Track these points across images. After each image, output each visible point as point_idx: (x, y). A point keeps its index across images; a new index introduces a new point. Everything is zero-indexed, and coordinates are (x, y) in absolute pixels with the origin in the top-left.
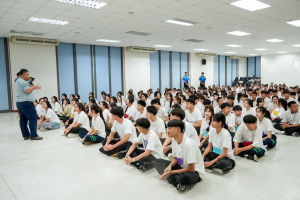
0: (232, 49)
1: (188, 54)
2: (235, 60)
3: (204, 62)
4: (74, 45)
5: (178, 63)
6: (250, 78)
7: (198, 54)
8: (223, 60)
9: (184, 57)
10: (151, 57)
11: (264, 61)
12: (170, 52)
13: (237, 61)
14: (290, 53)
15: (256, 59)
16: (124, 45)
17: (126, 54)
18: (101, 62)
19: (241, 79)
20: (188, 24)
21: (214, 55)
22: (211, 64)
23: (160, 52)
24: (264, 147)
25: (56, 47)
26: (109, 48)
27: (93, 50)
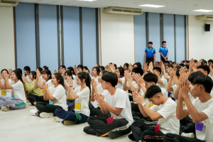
1: (185, 17)
3: (207, 28)
4: (36, 5)
7: (199, 17)
9: (180, 21)
10: (135, 21)
12: (161, 15)
16: (101, 5)
17: (103, 17)
18: (71, 27)
23: (147, 14)
25: (14, 8)
26: (80, 8)
27: (60, 12)
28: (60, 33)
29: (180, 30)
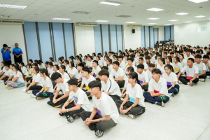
0: (153, 21)
1: (122, 26)
2: (156, 29)
3: (134, 31)
4: (36, 23)
5: (115, 32)
6: (167, 42)
7: (129, 25)
8: (147, 29)
9: (119, 28)
10: (95, 29)
11: (176, 29)
12: (109, 25)
13: (157, 29)
14: (194, 22)
15: (171, 27)
16: (74, 22)
17: (76, 28)
18: (58, 35)
19: (161, 42)
20: (117, 5)
21: (141, 26)
22: (138, 32)
23: (101, 25)
24: (169, 95)
25: (23, 25)
26: (63, 24)
27: (51, 26)
28: (52, 38)
29: (119, 33)
